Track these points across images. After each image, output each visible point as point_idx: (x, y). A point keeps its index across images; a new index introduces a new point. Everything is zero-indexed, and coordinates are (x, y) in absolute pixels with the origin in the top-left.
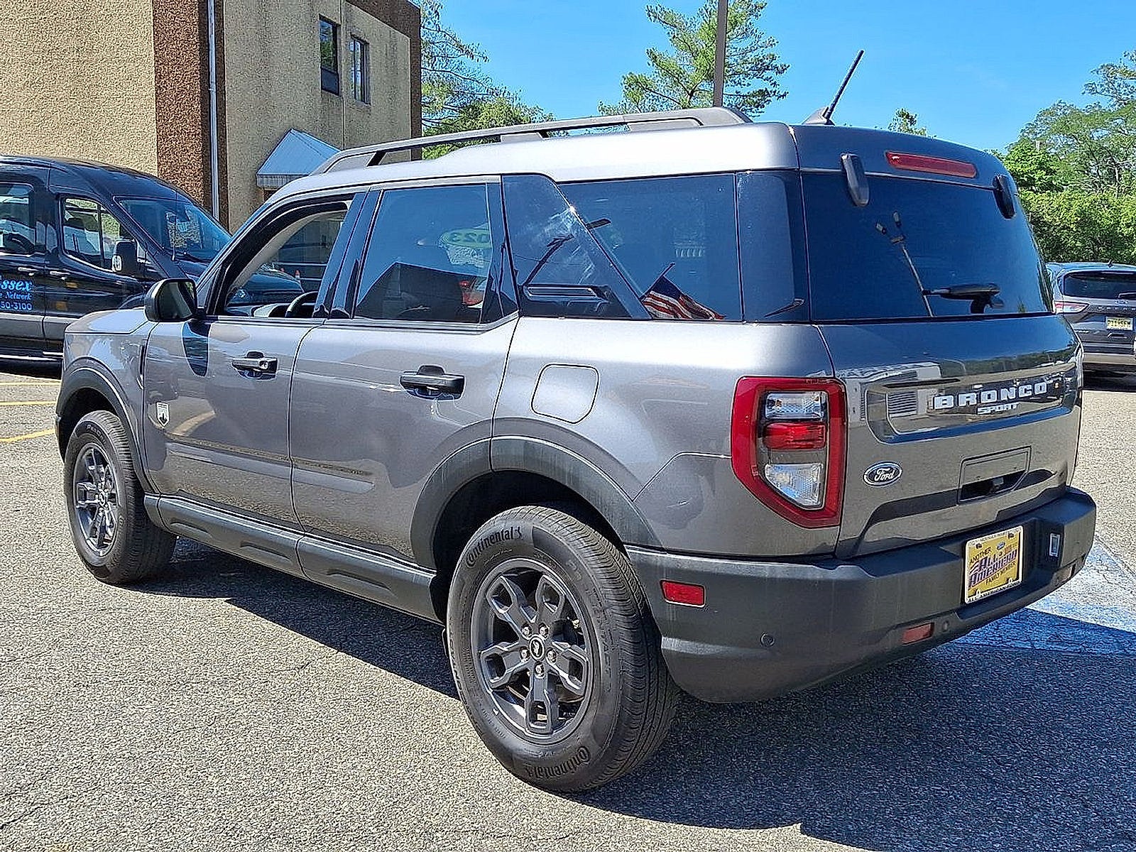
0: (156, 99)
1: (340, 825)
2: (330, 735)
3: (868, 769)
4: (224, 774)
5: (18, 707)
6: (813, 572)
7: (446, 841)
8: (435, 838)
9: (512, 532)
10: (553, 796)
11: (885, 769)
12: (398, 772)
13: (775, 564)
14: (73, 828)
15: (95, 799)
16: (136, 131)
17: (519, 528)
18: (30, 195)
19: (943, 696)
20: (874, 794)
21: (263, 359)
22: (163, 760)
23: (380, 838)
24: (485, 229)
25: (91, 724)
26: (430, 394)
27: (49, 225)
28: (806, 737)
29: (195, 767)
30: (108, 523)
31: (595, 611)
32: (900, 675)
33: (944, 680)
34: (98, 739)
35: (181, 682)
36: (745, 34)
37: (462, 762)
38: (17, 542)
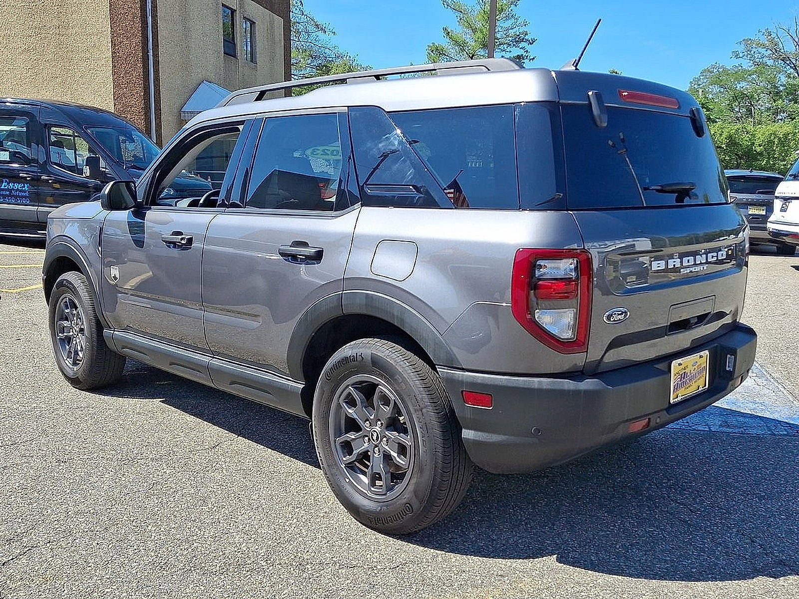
0: (112, 60)
1: (240, 560)
2: (233, 495)
3: (603, 516)
4: (159, 524)
5: (17, 477)
6: (568, 384)
7: (314, 571)
8: (307, 569)
9: (357, 357)
10: (388, 537)
11: (615, 517)
12: (280, 521)
13: (542, 379)
14: (53, 564)
15: (69, 543)
16: (99, 82)
17: (362, 354)
18: (27, 125)
19: (651, 464)
20: (607, 534)
21: (183, 236)
22: (117, 514)
23: (268, 569)
24: (337, 146)
25: (67, 489)
26: (299, 260)
27: (40, 145)
28: (560, 494)
29: (139, 519)
30: (79, 349)
31: (416, 411)
32: (621, 450)
33: (651, 453)
34: (72, 500)
35: (130, 459)
36: (507, 18)
37: (324, 514)
38: (18, 361)
